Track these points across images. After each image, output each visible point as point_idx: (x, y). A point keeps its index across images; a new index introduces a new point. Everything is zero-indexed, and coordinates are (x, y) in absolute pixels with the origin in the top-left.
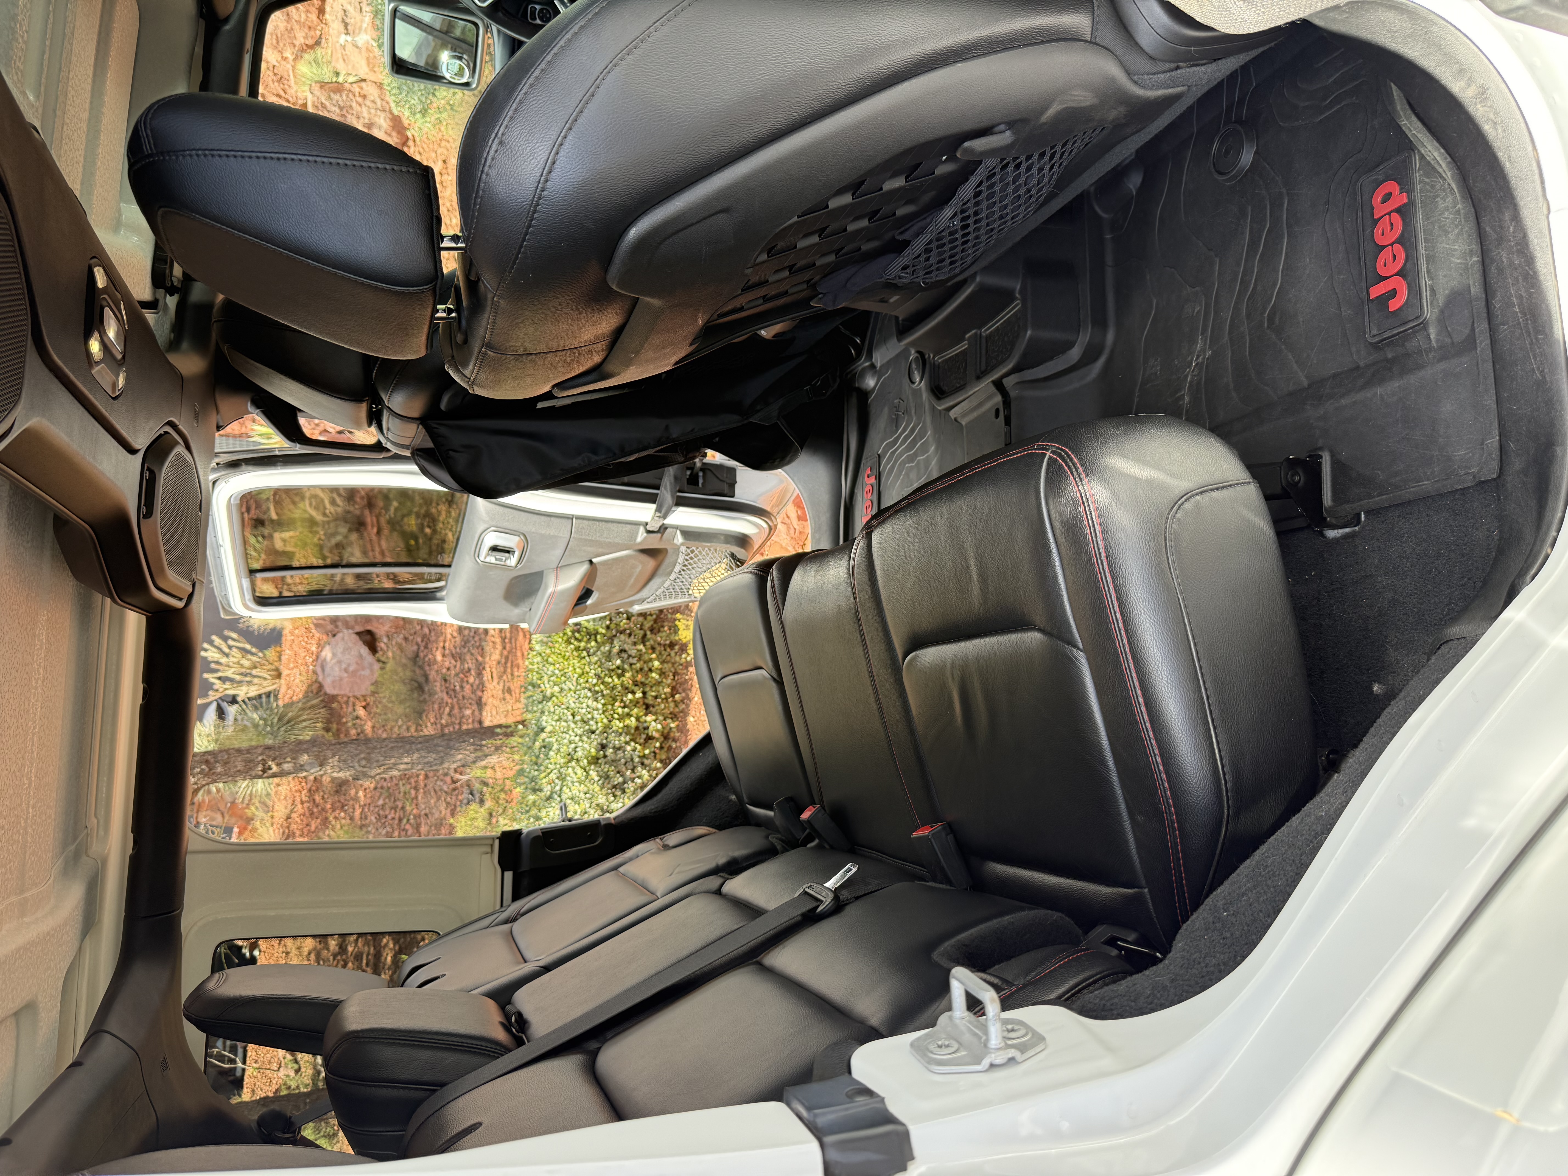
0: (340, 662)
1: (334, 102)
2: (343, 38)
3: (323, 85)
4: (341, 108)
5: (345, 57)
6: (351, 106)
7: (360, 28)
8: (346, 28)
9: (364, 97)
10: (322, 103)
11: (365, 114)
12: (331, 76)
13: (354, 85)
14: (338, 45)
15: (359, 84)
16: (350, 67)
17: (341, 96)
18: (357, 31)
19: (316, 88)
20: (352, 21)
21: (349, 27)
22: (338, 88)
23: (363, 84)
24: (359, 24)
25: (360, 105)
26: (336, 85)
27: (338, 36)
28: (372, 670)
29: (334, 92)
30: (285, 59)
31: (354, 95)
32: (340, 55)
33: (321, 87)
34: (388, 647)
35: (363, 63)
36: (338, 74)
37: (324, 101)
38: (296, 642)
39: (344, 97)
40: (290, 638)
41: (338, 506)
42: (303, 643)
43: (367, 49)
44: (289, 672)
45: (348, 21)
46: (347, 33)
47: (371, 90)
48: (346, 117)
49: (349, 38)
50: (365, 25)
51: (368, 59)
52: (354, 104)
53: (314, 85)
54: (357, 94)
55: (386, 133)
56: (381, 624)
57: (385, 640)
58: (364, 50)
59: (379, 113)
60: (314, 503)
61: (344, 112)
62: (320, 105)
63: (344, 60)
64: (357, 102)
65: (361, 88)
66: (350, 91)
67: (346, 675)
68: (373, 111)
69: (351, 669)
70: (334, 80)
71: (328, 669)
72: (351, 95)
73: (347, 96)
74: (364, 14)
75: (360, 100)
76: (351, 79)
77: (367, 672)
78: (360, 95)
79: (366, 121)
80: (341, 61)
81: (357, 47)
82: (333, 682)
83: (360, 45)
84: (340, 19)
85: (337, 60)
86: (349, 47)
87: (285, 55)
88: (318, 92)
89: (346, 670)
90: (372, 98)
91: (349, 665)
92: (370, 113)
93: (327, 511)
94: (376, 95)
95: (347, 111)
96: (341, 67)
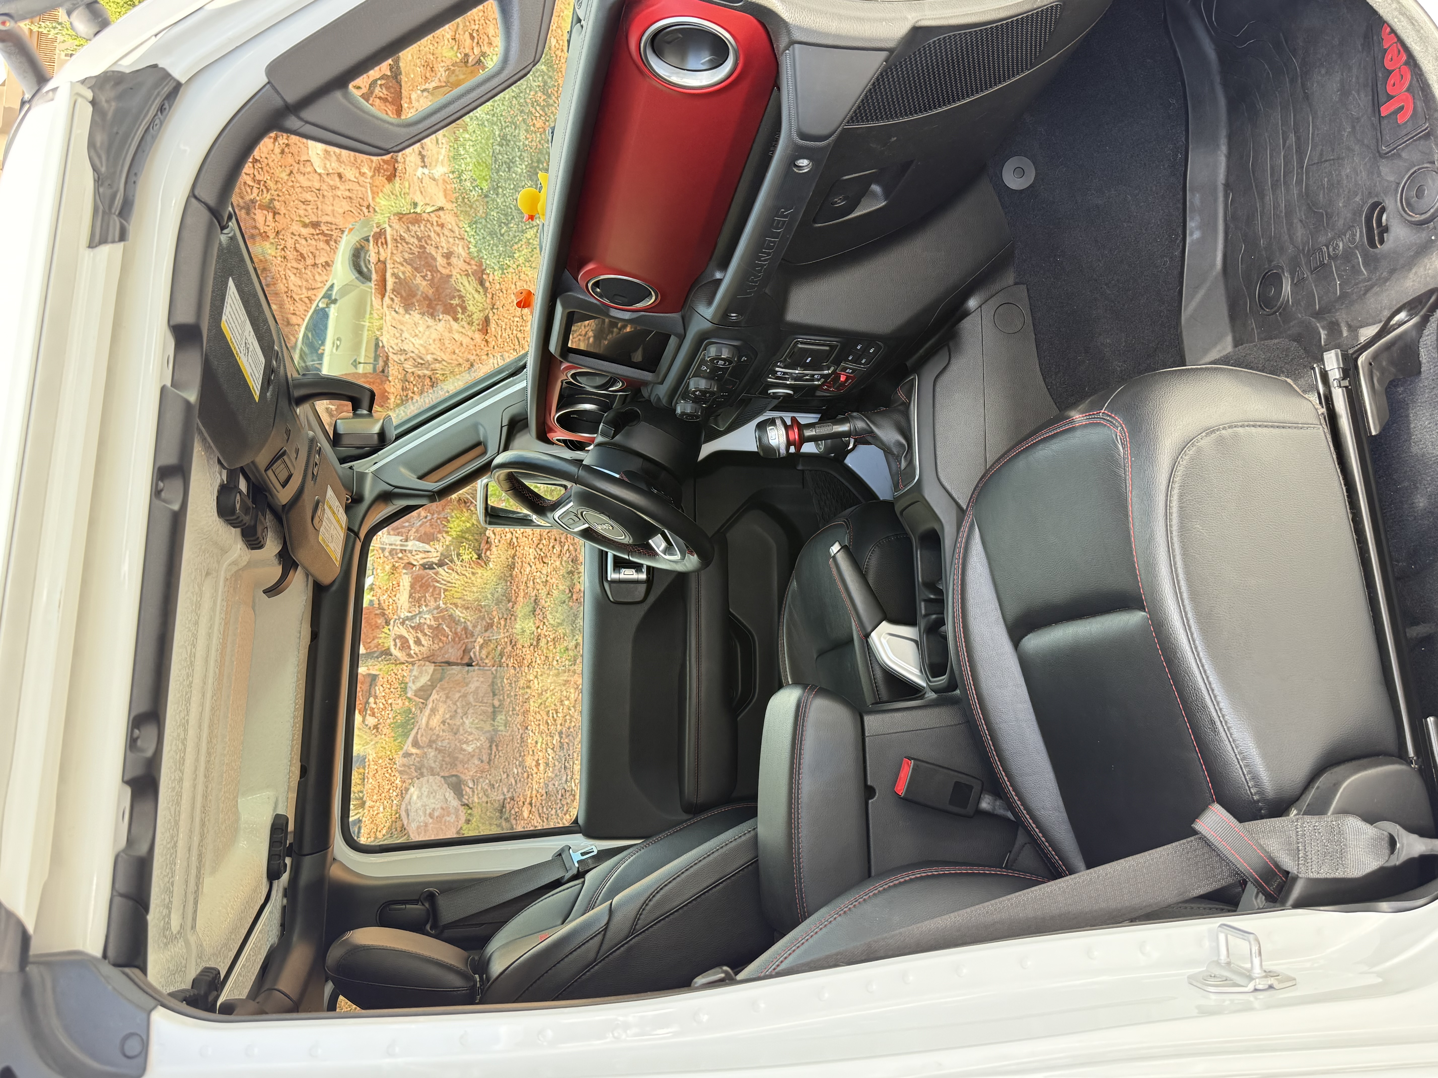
0: (424, 806)
1: (413, 233)
2: (420, 171)
3: (400, 216)
4: (419, 239)
5: (422, 189)
6: (429, 236)
7: (437, 161)
8: (423, 161)
9: (442, 226)
10: (401, 235)
11: (444, 244)
12: (409, 207)
13: (432, 215)
14: (415, 178)
15: (436, 213)
16: (427, 199)
17: (419, 227)
18: (434, 164)
19: (395, 220)
20: (429, 153)
21: (426, 160)
22: (416, 219)
23: (441, 213)
24: (436, 156)
25: (438, 235)
26: (414, 215)
27: (416, 170)
28: (457, 817)
29: (413, 224)
30: (363, 174)
31: (432, 224)
32: (417, 188)
33: (400, 219)
34: (473, 792)
35: (441, 195)
36: (415, 205)
37: (403, 234)
38: (379, 773)
39: (422, 228)
40: (373, 767)
41: (423, 646)
42: (387, 775)
43: (444, 180)
44: (373, 804)
45: (424, 153)
46: (425, 166)
47: (447, 218)
48: (425, 248)
49: (426, 171)
50: (441, 157)
51: (445, 190)
52: (432, 234)
53: (392, 217)
54: (435, 224)
55: (465, 262)
56: (467, 768)
57: (471, 785)
58: (441, 182)
59: (457, 242)
60: (399, 644)
61: (423, 243)
62: (398, 238)
63: (421, 192)
64: (435, 232)
65: (439, 217)
66: (428, 221)
67: (431, 821)
68: (451, 240)
69: (436, 814)
70: (412, 211)
71: (412, 814)
72: (429, 225)
73: (425, 226)
74: (440, 146)
75: (438, 229)
76: (429, 209)
77: (452, 818)
78: (438, 225)
79: (445, 251)
80: (418, 193)
81: (434, 180)
82: (418, 827)
83: (436, 177)
84: (417, 152)
85: (415, 193)
86: (426, 180)
87: (362, 171)
88: (396, 226)
89: (431, 816)
90: (450, 227)
91: (434, 809)
92: (449, 242)
93: (412, 652)
94: (454, 224)
95: (426, 243)
96: (418, 199)
